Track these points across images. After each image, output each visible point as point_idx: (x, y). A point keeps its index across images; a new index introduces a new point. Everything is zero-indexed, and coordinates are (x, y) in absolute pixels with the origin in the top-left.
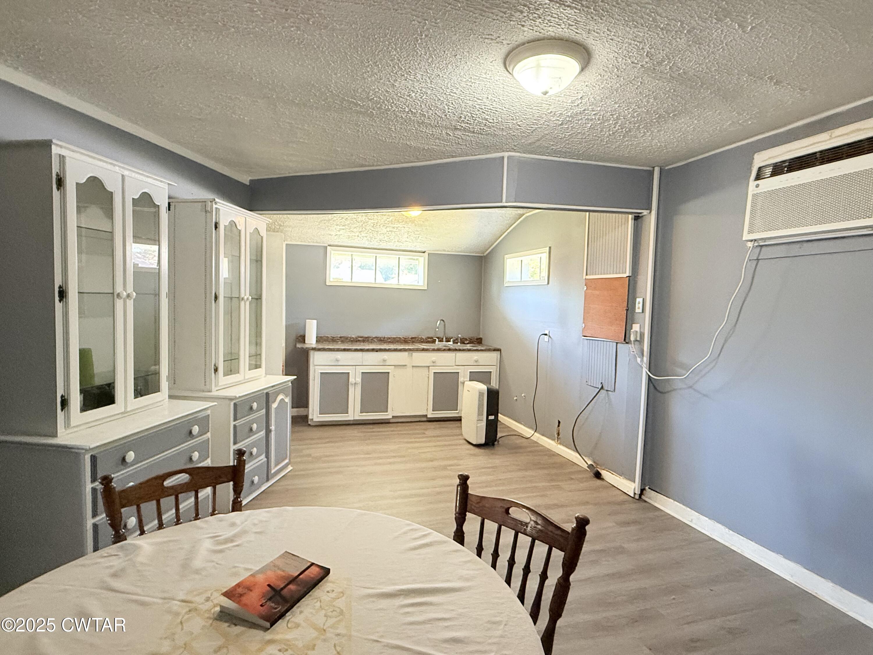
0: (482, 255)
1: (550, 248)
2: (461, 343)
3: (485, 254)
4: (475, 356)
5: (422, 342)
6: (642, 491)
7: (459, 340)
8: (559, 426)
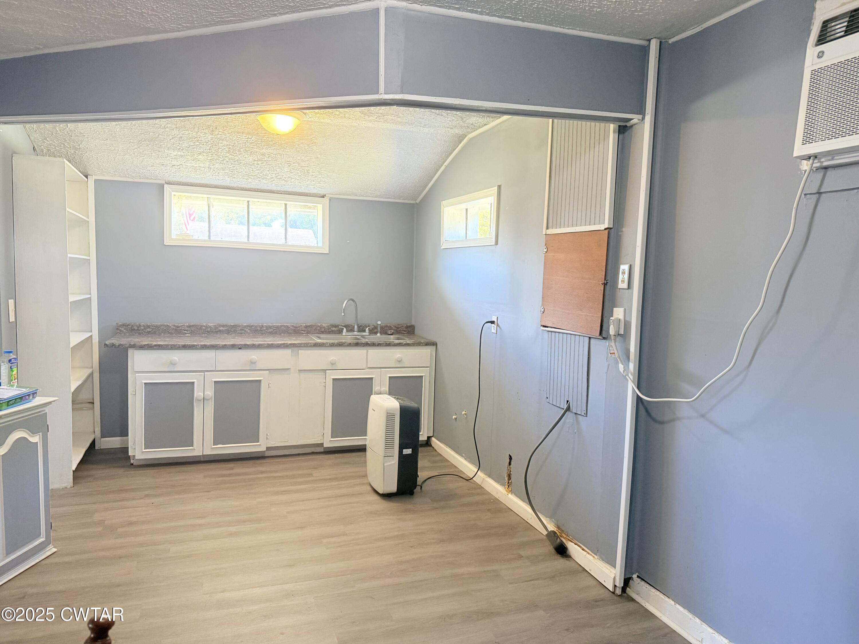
0: (413, 202)
1: (499, 187)
2: (381, 333)
3: (418, 201)
4: (398, 353)
5: (323, 332)
6: (627, 582)
7: (379, 329)
8: (510, 464)
